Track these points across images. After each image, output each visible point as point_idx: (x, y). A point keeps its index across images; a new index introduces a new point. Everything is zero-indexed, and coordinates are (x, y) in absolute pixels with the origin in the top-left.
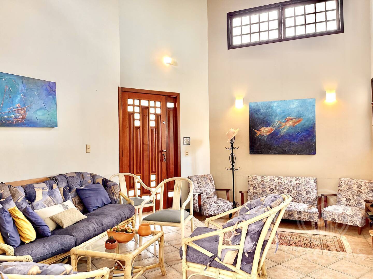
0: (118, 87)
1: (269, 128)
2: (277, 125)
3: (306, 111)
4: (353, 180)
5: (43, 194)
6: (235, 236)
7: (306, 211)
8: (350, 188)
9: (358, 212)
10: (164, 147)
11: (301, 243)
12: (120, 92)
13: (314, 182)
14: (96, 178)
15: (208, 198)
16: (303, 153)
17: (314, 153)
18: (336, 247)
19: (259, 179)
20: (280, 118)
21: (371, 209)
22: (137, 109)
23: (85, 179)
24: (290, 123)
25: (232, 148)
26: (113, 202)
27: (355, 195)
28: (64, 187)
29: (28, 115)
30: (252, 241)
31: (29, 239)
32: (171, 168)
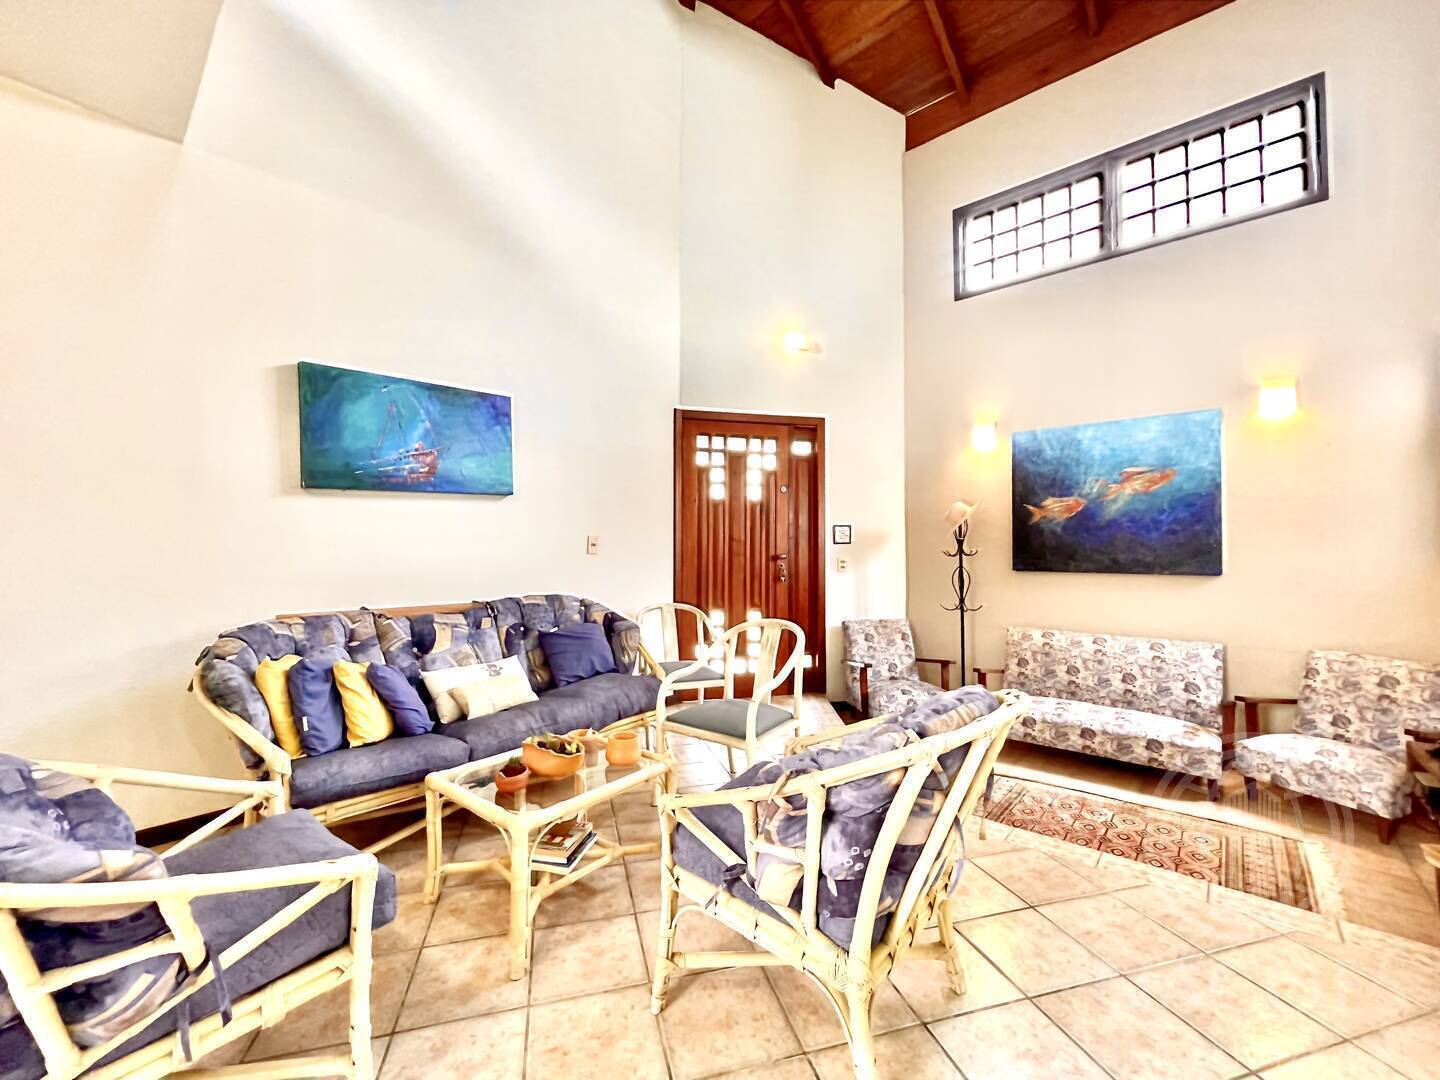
0: (675, 410)
1: (1070, 501)
2: (1094, 490)
3: (1187, 448)
4: (1361, 661)
5: (455, 638)
6: (790, 818)
7: (1179, 741)
8: (1351, 685)
9: (1380, 766)
10: (782, 546)
11: (1145, 841)
12: (677, 421)
13: (1215, 656)
14: (592, 610)
15: (892, 678)
16: (1180, 570)
17: (1218, 572)
18: (1276, 876)
19: (1038, 638)
20: (1103, 472)
21: (1433, 765)
22: (719, 459)
23: (565, 611)
24: (1137, 485)
25: (961, 551)
26: (619, 668)
27: (1368, 708)
28: (511, 627)
29: (443, 466)
30: (849, 846)
31: (362, 738)
32: (801, 598)
